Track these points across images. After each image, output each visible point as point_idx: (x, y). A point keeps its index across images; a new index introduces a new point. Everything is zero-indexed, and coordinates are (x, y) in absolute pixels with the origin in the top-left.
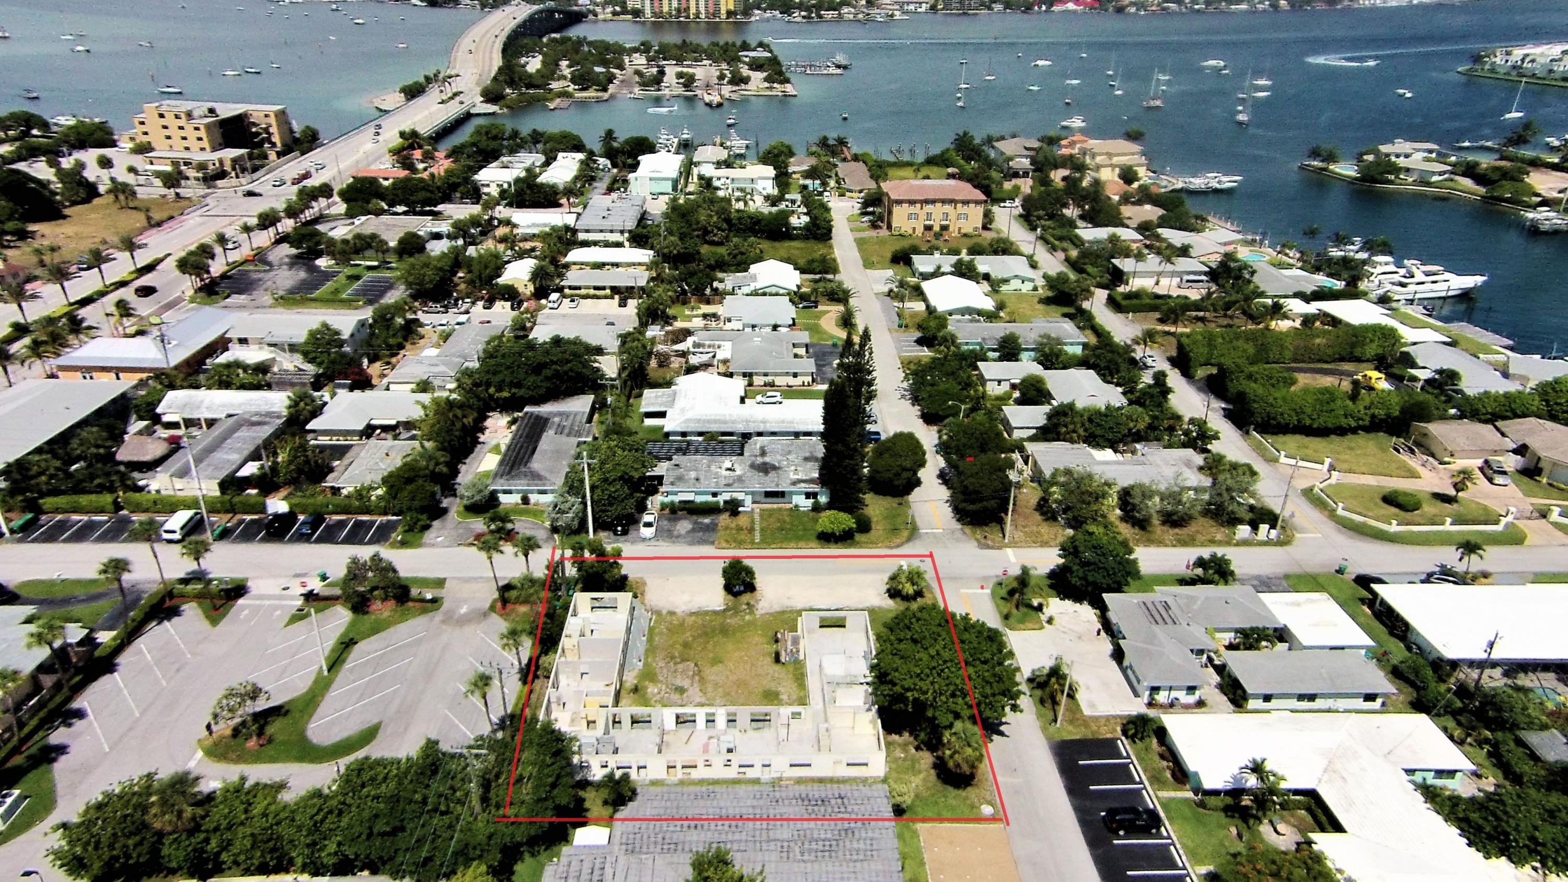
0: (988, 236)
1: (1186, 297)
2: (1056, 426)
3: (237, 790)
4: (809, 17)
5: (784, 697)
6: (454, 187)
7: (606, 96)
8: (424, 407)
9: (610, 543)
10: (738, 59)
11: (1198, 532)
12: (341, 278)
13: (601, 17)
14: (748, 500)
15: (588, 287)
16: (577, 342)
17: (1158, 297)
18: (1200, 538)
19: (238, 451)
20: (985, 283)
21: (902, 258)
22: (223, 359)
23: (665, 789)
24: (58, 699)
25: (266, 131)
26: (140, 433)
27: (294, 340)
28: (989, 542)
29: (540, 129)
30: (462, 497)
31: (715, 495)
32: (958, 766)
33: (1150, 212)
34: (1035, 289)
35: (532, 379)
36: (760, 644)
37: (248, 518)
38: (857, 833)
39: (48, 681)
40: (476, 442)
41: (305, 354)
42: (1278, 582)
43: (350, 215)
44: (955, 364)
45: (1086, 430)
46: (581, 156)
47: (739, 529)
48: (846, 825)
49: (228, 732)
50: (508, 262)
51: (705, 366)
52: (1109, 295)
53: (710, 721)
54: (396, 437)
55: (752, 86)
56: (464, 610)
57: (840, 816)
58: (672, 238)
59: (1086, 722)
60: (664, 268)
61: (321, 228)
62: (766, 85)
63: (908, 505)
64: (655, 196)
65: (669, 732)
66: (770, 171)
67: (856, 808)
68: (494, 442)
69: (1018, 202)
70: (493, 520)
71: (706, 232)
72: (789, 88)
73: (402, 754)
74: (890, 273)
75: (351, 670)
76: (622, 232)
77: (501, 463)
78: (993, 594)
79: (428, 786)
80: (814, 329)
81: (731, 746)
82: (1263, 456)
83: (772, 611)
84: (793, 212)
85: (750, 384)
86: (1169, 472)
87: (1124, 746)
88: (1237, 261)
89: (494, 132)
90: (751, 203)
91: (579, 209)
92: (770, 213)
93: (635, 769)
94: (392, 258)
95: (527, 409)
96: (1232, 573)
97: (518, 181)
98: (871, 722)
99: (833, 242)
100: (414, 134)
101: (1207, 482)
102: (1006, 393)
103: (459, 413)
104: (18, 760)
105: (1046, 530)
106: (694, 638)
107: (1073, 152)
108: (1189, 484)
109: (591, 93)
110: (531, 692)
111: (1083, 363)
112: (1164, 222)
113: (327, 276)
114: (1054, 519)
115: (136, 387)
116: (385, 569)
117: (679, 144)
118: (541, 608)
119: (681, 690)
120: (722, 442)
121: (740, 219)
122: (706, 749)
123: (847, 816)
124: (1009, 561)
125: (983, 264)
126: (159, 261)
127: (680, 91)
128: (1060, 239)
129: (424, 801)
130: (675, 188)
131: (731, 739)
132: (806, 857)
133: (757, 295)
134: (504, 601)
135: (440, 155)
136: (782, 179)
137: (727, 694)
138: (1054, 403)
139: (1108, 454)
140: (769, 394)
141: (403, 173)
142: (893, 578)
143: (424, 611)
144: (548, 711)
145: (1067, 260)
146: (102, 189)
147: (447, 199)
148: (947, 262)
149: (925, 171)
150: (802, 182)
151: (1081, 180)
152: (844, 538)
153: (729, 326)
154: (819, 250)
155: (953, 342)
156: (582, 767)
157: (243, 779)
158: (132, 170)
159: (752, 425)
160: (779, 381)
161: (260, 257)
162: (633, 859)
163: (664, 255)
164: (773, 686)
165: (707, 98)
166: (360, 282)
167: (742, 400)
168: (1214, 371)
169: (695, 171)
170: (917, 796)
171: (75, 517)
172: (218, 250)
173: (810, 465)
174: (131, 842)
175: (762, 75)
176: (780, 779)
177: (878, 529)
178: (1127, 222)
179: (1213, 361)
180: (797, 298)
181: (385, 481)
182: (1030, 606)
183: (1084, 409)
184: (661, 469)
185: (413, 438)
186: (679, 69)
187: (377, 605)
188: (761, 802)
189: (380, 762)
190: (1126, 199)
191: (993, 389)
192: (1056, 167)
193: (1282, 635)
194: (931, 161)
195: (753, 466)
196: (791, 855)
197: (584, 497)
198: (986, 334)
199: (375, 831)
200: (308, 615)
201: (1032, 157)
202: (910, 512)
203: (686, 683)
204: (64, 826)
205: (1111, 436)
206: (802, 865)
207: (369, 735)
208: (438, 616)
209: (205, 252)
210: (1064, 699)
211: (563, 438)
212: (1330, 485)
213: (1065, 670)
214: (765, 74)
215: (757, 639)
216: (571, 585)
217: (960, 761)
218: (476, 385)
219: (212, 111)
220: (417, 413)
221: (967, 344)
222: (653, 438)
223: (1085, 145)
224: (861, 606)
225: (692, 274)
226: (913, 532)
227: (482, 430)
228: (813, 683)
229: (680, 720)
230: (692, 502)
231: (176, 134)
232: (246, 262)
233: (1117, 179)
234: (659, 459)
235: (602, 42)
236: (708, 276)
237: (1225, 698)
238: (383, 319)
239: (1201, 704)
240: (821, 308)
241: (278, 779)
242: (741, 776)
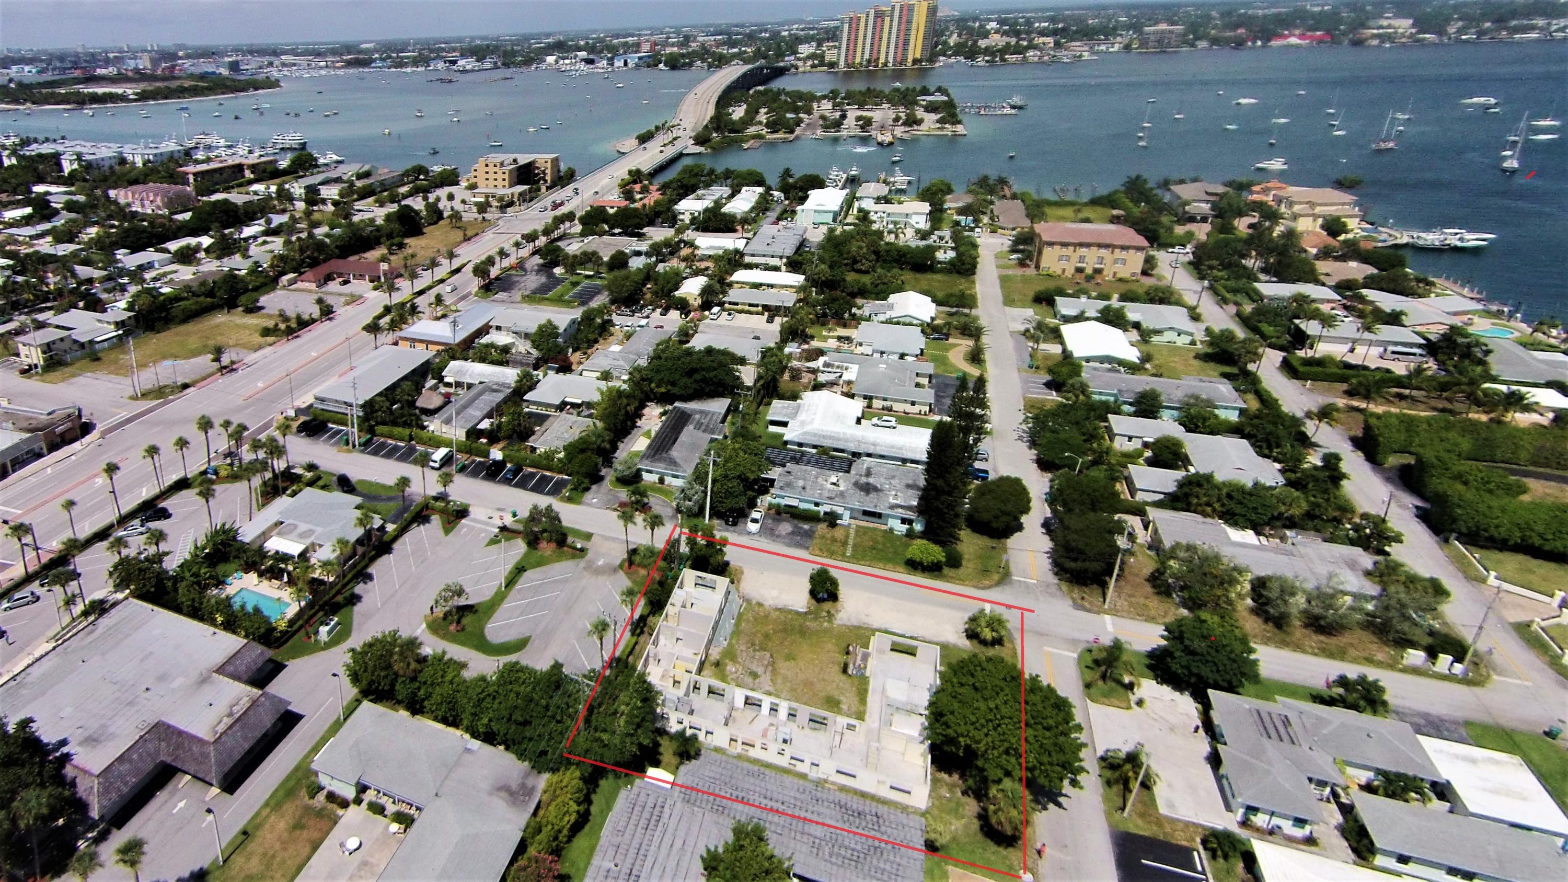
0: (1148, 282)
1: (1388, 371)
2: (1187, 495)
3: (439, 659)
4: (993, 61)
5: (844, 707)
6: (658, 214)
7: (791, 137)
8: (602, 393)
9: (720, 532)
10: (916, 103)
11: (1352, 645)
12: (567, 283)
13: (801, 69)
14: (847, 515)
15: (744, 304)
16: (725, 353)
17: (1348, 366)
18: (1353, 652)
19: (481, 409)
20: (1135, 332)
21: (1045, 299)
22: (485, 340)
23: (724, 758)
24: (363, 564)
25: (544, 172)
26: (431, 389)
27: (528, 331)
28: (1087, 604)
29: (732, 168)
30: (616, 470)
31: (817, 504)
32: (1000, 823)
33: (1356, 270)
34: (1193, 343)
35: (685, 380)
36: (831, 652)
37: (478, 459)
38: (885, 854)
39: (360, 550)
40: (634, 426)
41: (533, 342)
42: (1453, 727)
43: (583, 234)
44: (1081, 413)
45: (1223, 505)
46: (760, 190)
47: (834, 540)
48: (877, 843)
49: (441, 615)
50: (686, 278)
51: (831, 384)
52: (1284, 358)
53: (774, 710)
54: (579, 414)
55: (924, 127)
56: (600, 563)
57: (872, 833)
58: (823, 266)
59: (1160, 821)
60: (811, 292)
61: (560, 244)
62: (938, 125)
63: (1005, 550)
64: (816, 225)
65: (737, 709)
66: (926, 207)
67: (889, 830)
68: (647, 428)
69: (1189, 249)
70: (634, 493)
71: (855, 261)
72: (960, 129)
73: (538, 668)
74: (1029, 312)
75: (519, 590)
76: (781, 257)
77: (649, 447)
78: (1080, 658)
79: (551, 697)
80: (940, 361)
81: (787, 737)
82: (1465, 572)
83: (848, 624)
84: (940, 247)
85: (869, 406)
86: (1323, 570)
87: (1200, 858)
88: (1467, 335)
89: (696, 170)
90: (901, 236)
91: (750, 235)
92: (918, 247)
93: (704, 732)
94: (603, 269)
95: (677, 404)
96: (1384, 703)
97: (706, 210)
98: (922, 755)
99: (976, 277)
100: (638, 172)
101: (1372, 589)
102: (1136, 450)
103: (625, 401)
104: (340, 598)
105: (1155, 604)
106: (775, 632)
107: (1265, 198)
108: (1348, 588)
109: (780, 135)
110: (636, 643)
111: (1236, 430)
112: (1370, 283)
113: (558, 281)
114: (1169, 595)
115: (435, 356)
116: (552, 517)
117: (847, 179)
118: (657, 576)
119: (755, 675)
120: (833, 457)
121: (887, 251)
122: (764, 735)
123: (878, 835)
124: (1106, 628)
125: (1134, 312)
126: (464, 265)
127: (857, 132)
128: (1235, 291)
129: (547, 707)
130: (834, 220)
131: (788, 731)
132: (834, 860)
133: (891, 323)
134: (631, 562)
135: (653, 188)
136: (936, 216)
137: (793, 690)
138: (1192, 470)
139: (1248, 536)
140: (885, 418)
141: (624, 203)
142: (973, 620)
143: (574, 557)
144: (646, 665)
145: (1239, 315)
146: (446, 214)
147: (651, 223)
148: (1093, 307)
149: (1087, 213)
150: (955, 217)
151: (1270, 229)
152: (933, 569)
153: (859, 350)
154: (961, 284)
155: (1083, 392)
156: (662, 717)
157: (444, 653)
158: (463, 202)
159: (863, 446)
160: (898, 407)
161: (520, 265)
162: (687, 809)
163: (814, 280)
164: (836, 694)
165: (880, 138)
166: (579, 288)
167: (859, 421)
168: (1411, 460)
169: (856, 204)
170: (954, 839)
171: (390, 441)
172: (498, 259)
173: (911, 492)
174: (382, 674)
175: (934, 117)
176: (826, 781)
177: (969, 566)
178: (1322, 278)
179: (1413, 449)
180: (930, 330)
181: (565, 448)
182: (1120, 683)
183: (1224, 483)
184: (775, 473)
185: (590, 416)
186: (860, 113)
187: (543, 544)
188: (803, 797)
189: (524, 669)
190: (1326, 253)
191: (1121, 445)
192: (1241, 214)
193: (1443, 791)
194: (1095, 202)
195: (856, 484)
196: (821, 853)
197: (706, 487)
198: (1123, 386)
199: (513, 718)
200: (500, 541)
201: (1213, 203)
202: (1004, 557)
203: (760, 670)
204: (353, 650)
205: (1254, 517)
206: (829, 865)
207: (521, 645)
208: (582, 563)
209: (490, 261)
210: (1135, 786)
211: (700, 434)
212: (1559, 625)
213: (1143, 758)
214: (939, 116)
215: (830, 646)
216: (682, 560)
217: (1003, 820)
218: (643, 380)
219: (515, 161)
220: (596, 397)
221: (1100, 394)
222: (773, 444)
223: (1281, 193)
224: (935, 639)
225: (834, 300)
226: (1005, 577)
227: (640, 416)
228: (873, 700)
229: (748, 701)
230: (796, 507)
231: (491, 176)
232: (511, 268)
233: (1318, 230)
234: (774, 464)
235: (797, 92)
236: (848, 303)
237: (1346, 844)
238: (588, 318)
239: (1310, 841)
240: (951, 340)
241: (463, 660)
242: (791, 767)
